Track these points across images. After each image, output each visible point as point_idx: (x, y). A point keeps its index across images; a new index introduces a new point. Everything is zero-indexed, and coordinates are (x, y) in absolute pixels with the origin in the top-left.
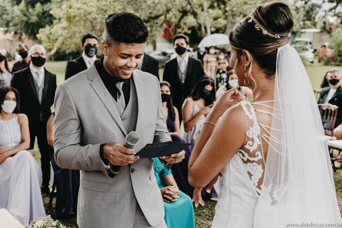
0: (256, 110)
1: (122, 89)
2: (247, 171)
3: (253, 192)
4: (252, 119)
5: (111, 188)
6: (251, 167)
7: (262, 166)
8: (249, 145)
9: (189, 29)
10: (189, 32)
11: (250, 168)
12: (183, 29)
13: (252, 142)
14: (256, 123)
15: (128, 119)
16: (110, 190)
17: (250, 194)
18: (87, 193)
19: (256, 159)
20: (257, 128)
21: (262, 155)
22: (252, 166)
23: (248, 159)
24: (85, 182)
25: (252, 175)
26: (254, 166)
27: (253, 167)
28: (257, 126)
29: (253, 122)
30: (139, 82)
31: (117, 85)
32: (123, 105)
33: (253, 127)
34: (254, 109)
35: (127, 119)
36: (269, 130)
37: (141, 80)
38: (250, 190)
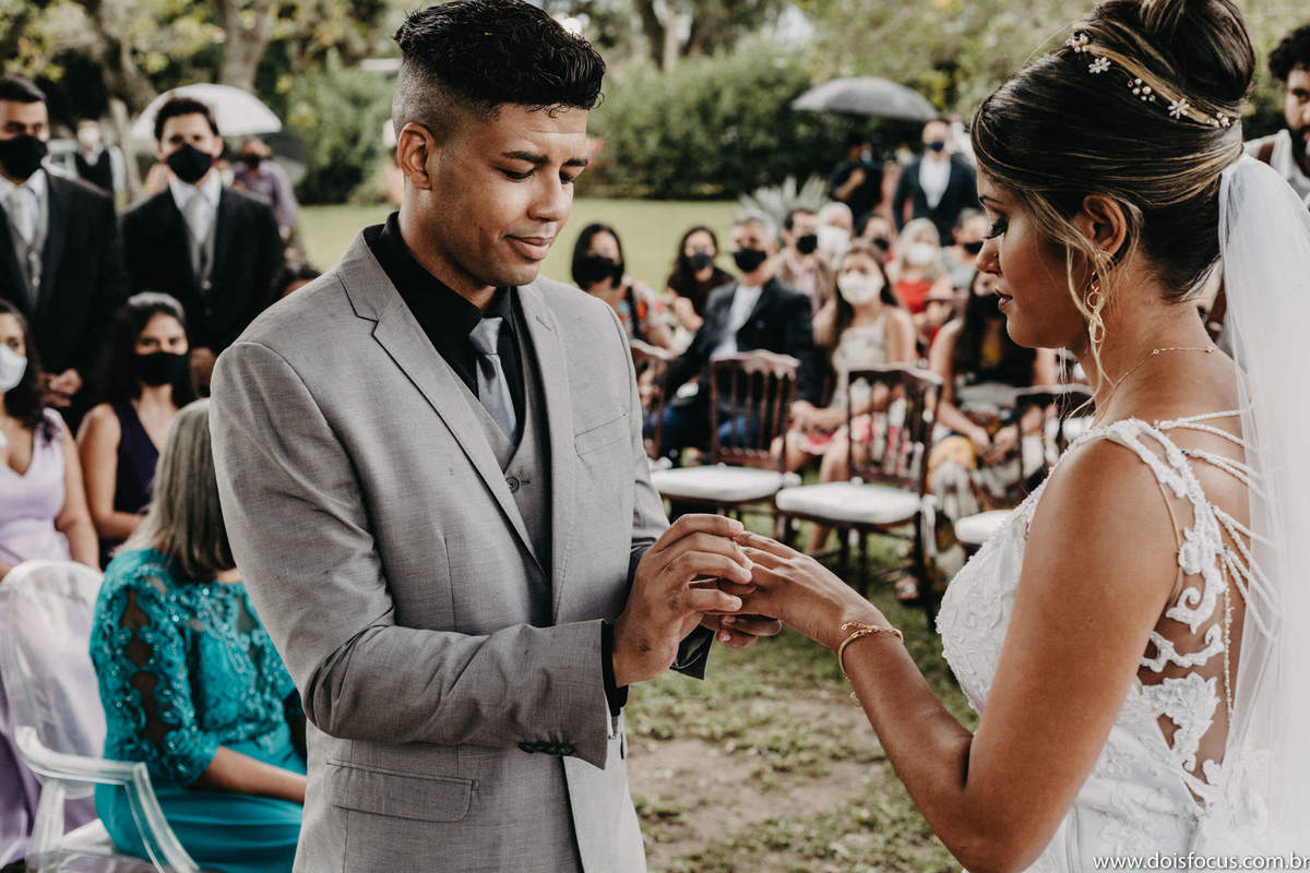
0: (1187, 451)
1: (500, 353)
2: (1156, 715)
3: (1175, 796)
4: (1186, 497)
5: (476, 802)
6: (1176, 694)
7: (1217, 684)
8: (1188, 602)
9: (56, 60)
10: (55, 73)
11: (1174, 700)
12: (27, 62)
13: (1198, 589)
14: (1202, 507)
15: (533, 482)
16: (473, 813)
17: (1165, 804)
18: (361, 831)
19: (1201, 658)
20: (1210, 529)
21: (1223, 640)
22: (1180, 690)
23: (1170, 663)
24: (353, 778)
25: (1178, 727)
26: (1186, 689)
27: (1185, 693)
28: (1209, 520)
29: (1193, 505)
30: (546, 320)
31: (475, 333)
32: (508, 421)
33: (1196, 526)
34: (1179, 451)
35: (528, 482)
36: (1245, 536)
37: (550, 311)
38: (1165, 791)
